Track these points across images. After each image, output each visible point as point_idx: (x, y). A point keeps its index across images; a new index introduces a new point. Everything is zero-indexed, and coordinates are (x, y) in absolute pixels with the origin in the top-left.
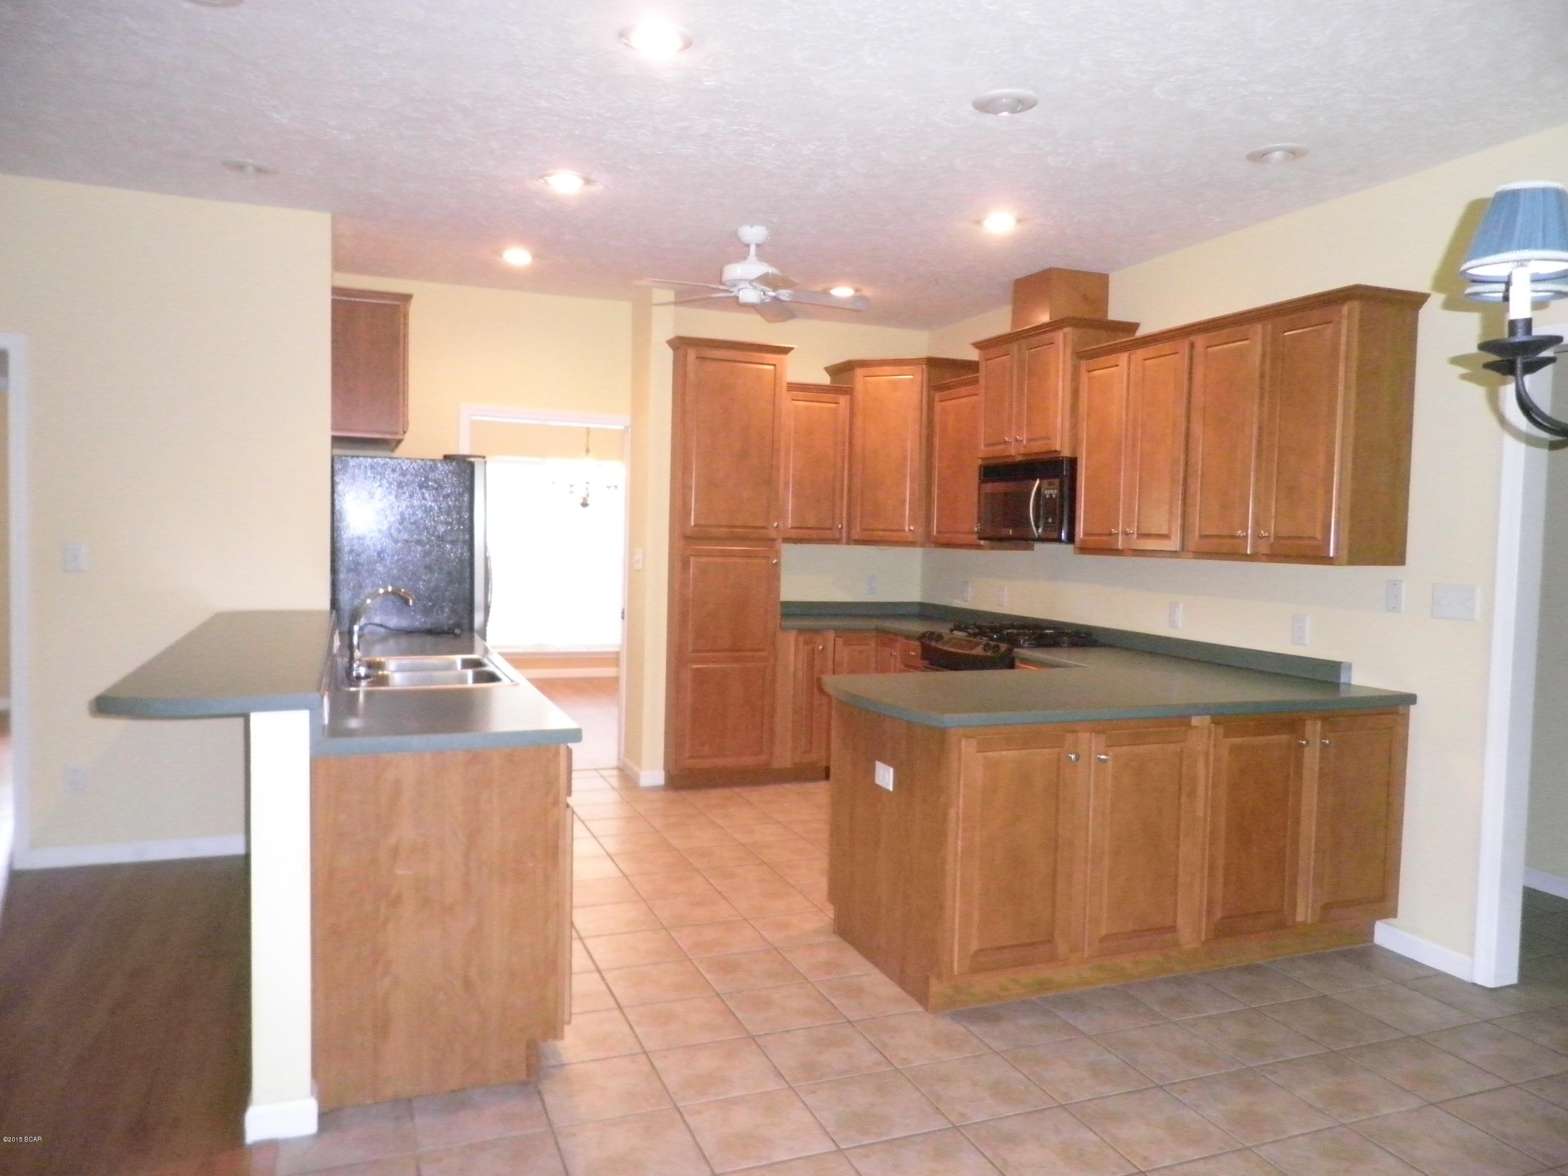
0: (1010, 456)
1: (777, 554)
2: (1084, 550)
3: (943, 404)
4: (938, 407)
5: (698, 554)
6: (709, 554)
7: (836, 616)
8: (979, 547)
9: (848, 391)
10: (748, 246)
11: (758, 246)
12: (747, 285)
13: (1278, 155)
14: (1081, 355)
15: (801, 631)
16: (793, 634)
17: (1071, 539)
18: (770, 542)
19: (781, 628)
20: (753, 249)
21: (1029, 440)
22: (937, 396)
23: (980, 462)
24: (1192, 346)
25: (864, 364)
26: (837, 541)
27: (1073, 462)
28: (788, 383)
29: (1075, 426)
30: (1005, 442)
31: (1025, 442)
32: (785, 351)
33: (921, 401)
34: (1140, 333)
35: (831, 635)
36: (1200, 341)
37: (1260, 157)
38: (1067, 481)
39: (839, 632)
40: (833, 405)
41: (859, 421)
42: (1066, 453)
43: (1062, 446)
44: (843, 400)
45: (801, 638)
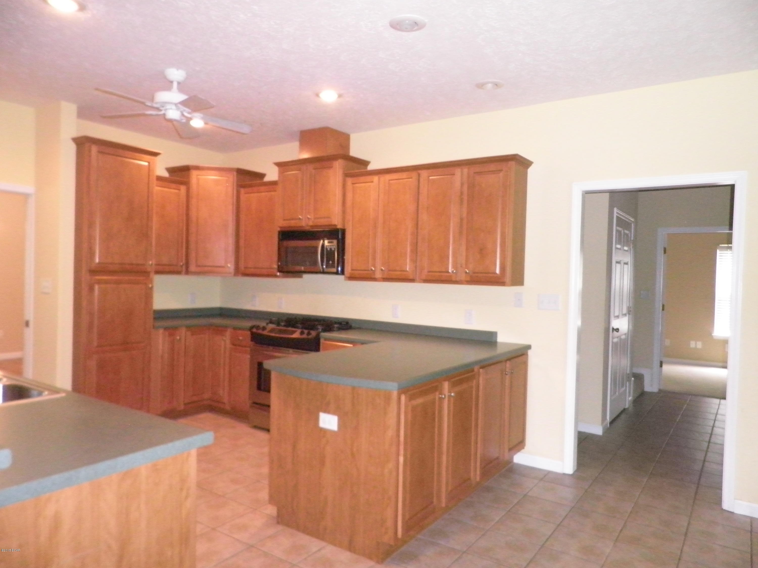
0: (302, 227)
1: (151, 282)
2: (352, 278)
3: (247, 195)
4: (243, 197)
5: (99, 282)
6: (106, 282)
7: (186, 317)
8: (276, 276)
9: (186, 183)
10: (172, 82)
11: (179, 83)
12: (174, 107)
13: (490, 86)
14: (347, 175)
15: (166, 329)
16: (161, 331)
17: (343, 273)
18: (145, 273)
19: (154, 327)
20: (175, 85)
21: (315, 218)
22: (242, 191)
23: (279, 229)
24: (419, 175)
25: (197, 168)
26: (178, 273)
27: (343, 232)
28: (157, 176)
29: (344, 212)
30: (300, 219)
31: (313, 220)
32: (155, 154)
33: (233, 193)
34: (370, 167)
35: (183, 330)
36: (424, 174)
37: (481, 86)
38: (340, 241)
39: (188, 328)
40: (176, 191)
41: (193, 202)
42: (339, 226)
43: (337, 222)
44: (183, 188)
45: (167, 333)
